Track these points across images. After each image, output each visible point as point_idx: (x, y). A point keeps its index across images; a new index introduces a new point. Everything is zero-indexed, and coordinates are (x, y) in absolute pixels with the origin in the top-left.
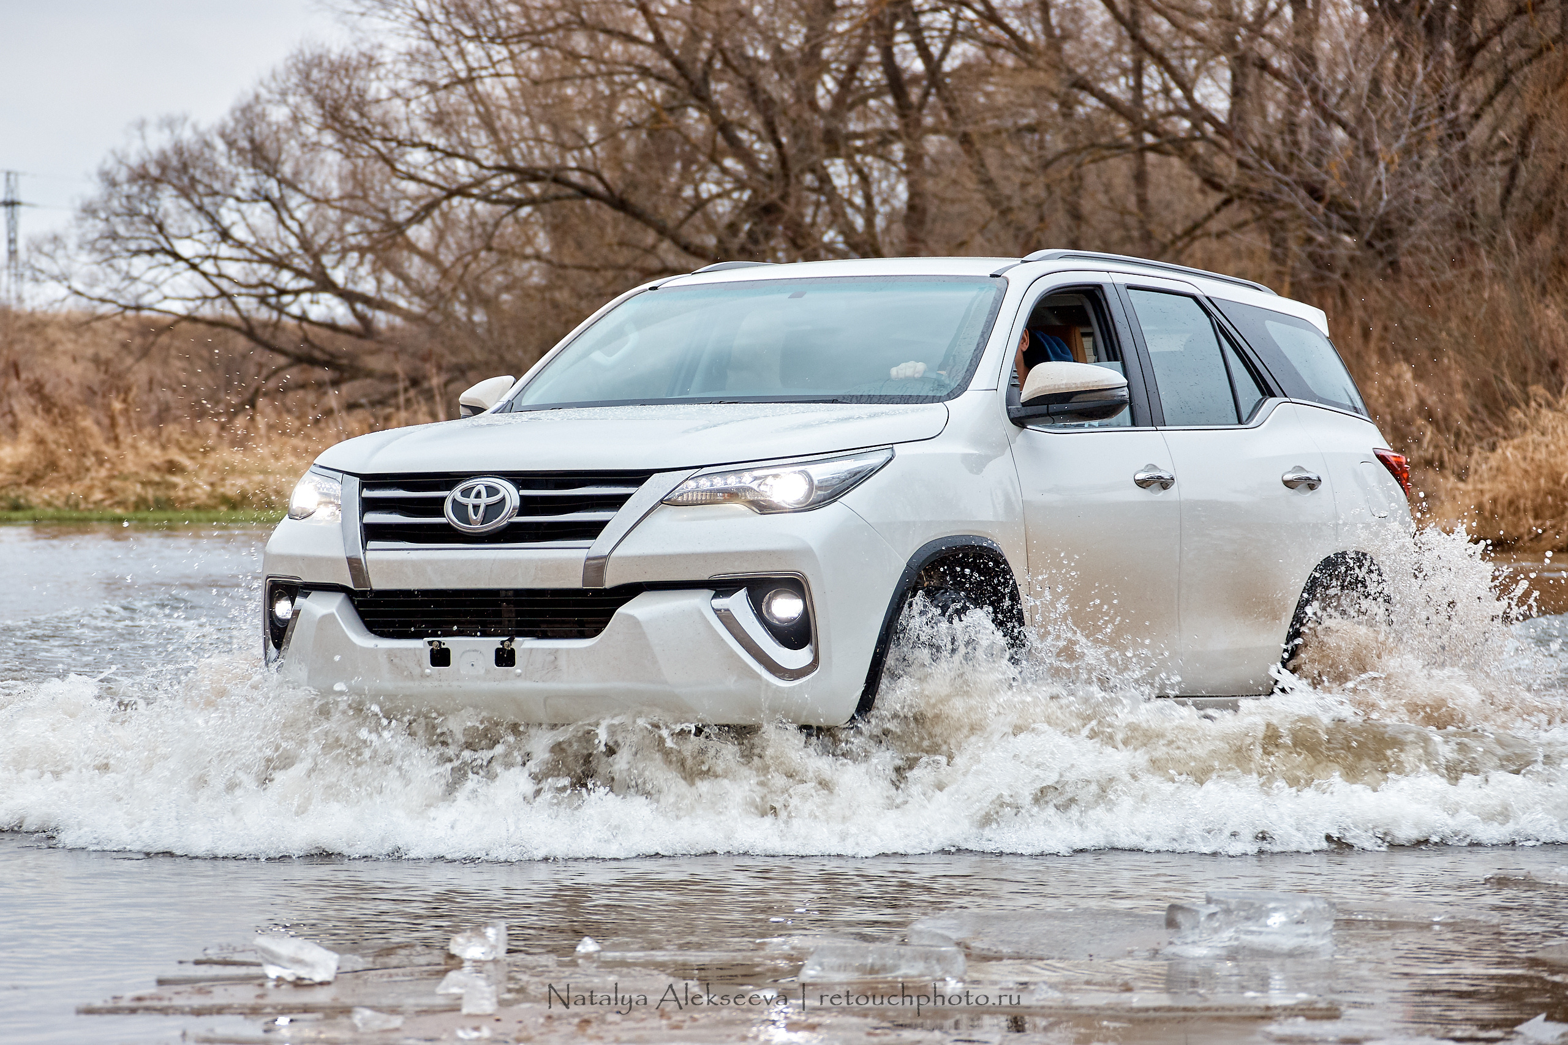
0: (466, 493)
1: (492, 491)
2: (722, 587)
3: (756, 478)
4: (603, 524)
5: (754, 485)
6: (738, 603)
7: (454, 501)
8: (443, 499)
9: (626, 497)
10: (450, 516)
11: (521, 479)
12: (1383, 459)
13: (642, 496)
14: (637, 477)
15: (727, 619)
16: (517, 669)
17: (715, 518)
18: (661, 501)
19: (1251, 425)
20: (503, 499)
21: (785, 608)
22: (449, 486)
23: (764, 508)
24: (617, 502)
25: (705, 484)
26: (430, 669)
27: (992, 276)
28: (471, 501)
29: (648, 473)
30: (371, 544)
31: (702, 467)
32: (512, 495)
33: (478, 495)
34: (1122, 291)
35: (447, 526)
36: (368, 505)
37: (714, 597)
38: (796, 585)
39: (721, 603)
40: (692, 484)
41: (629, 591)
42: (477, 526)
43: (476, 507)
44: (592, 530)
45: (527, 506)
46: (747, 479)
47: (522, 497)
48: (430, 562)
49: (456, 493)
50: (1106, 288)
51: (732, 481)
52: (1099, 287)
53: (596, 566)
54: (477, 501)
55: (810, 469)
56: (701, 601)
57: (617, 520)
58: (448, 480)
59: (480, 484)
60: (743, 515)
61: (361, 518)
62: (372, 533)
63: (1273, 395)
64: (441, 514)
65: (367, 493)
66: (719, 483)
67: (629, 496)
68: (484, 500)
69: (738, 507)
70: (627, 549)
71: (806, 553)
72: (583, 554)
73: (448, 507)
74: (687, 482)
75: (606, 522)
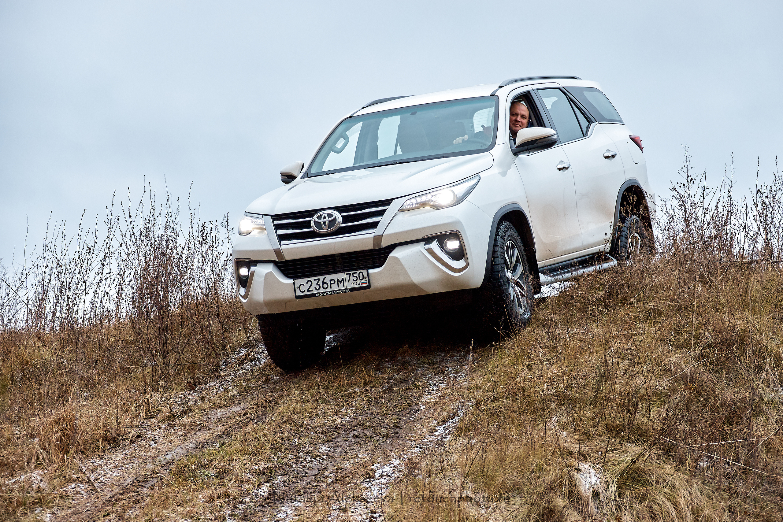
0: (319, 217)
1: (330, 215)
2: (428, 240)
3: (433, 196)
4: (376, 223)
5: (433, 199)
6: (434, 246)
7: (315, 221)
8: (310, 221)
9: (384, 211)
10: (314, 227)
11: (340, 209)
12: (632, 139)
13: (391, 210)
14: (388, 202)
15: (431, 252)
17: (421, 214)
18: (399, 210)
19: (588, 136)
20: (335, 218)
21: (453, 245)
22: (312, 216)
23: (437, 207)
24: (381, 213)
25: (413, 201)
27: (491, 95)
28: (322, 220)
29: (392, 200)
30: (282, 243)
31: (412, 194)
32: (339, 217)
33: (325, 218)
34: (536, 91)
35: (313, 232)
36: (277, 227)
37: (425, 245)
38: (456, 235)
39: (427, 246)
40: (408, 202)
41: (392, 248)
42: (326, 229)
43: (325, 223)
44: (374, 225)
45: (345, 219)
46: (429, 196)
49: (315, 218)
50: (531, 92)
51: (424, 198)
52: (529, 92)
53: (378, 239)
54: (325, 220)
55: (453, 189)
56: (420, 247)
57: (383, 220)
58: (311, 213)
59: (324, 213)
60: (430, 211)
61: (276, 232)
62: (282, 238)
63: (592, 122)
64: (310, 227)
65: (275, 222)
66: (419, 200)
67: (386, 210)
68: (328, 219)
69: (428, 208)
70: (388, 232)
71: (458, 222)
72: (372, 235)
73: (313, 224)
74: (407, 201)
75: (379, 222)
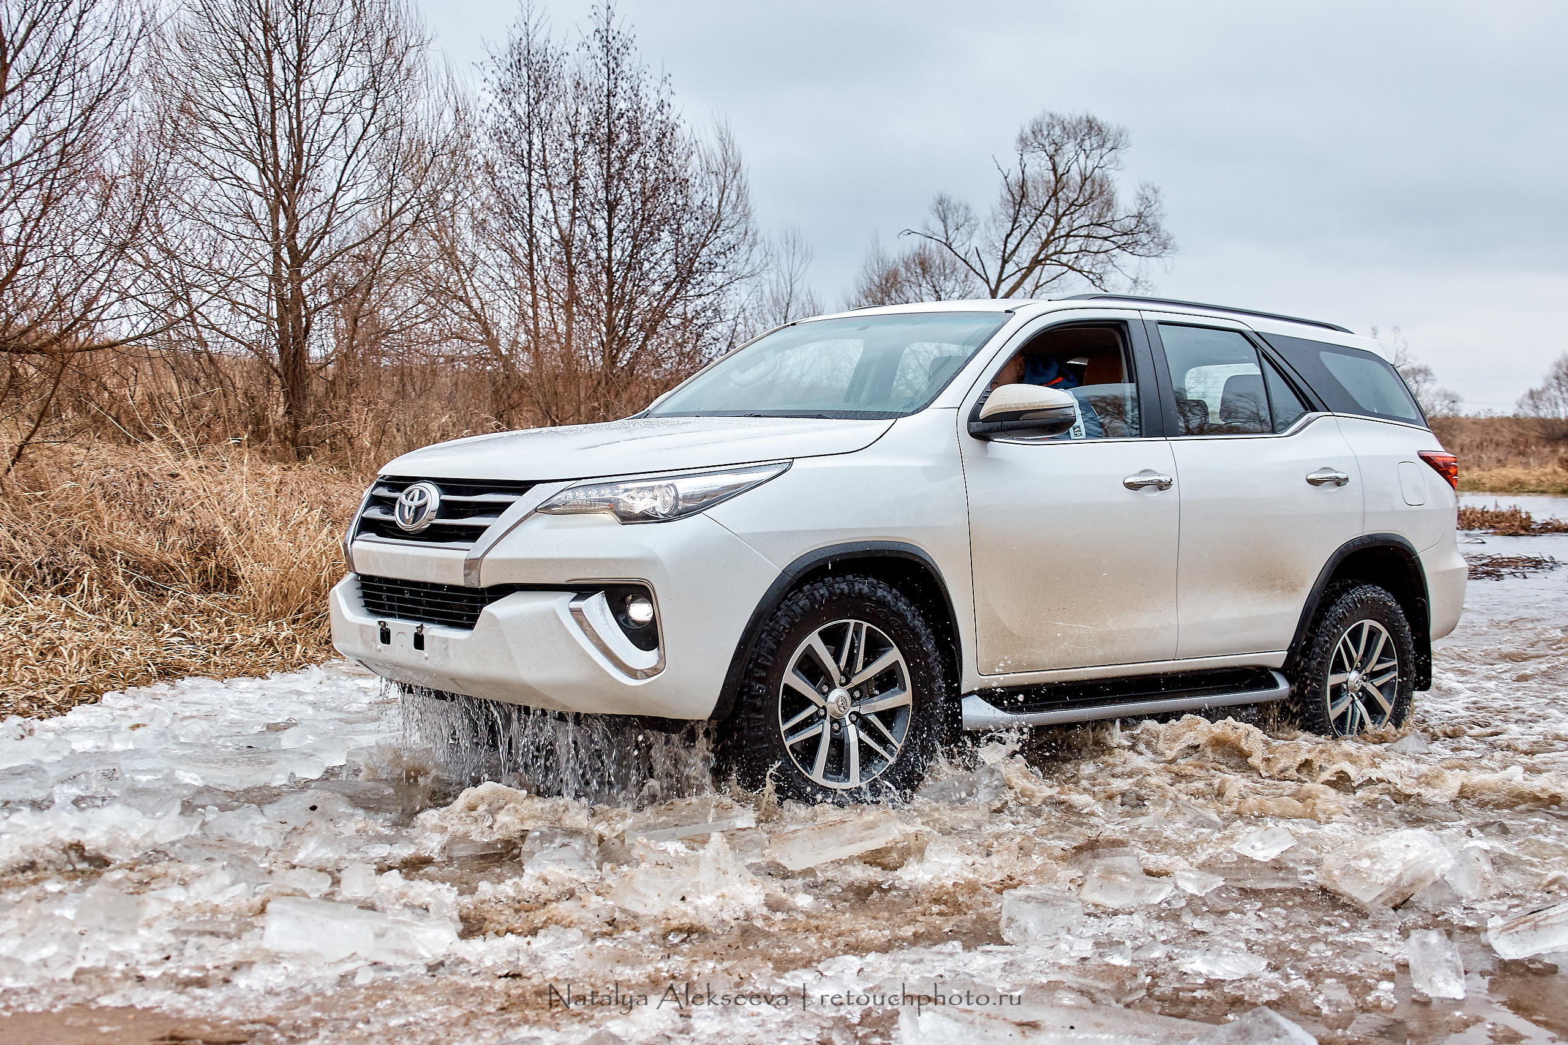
0: (408, 495)
1: (422, 494)
2: (583, 590)
3: (626, 490)
4: (482, 529)
5: (625, 497)
6: (594, 605)
7: (401, 502)
8: (398, 500)
10: (397, 515)
11: (446, 485)
12: (1427, 460)
13: (521, 504)
14: (520, 487)
15: (581, 619)
16: (425, 653)
17: (580, 527)
18: (536, 510)
19: (1286, 434)
20: (428, 502)
21: (640, 612)
22: (401, 488)
23: (624, 518)
24: (497, 509)
25: (581, 495)
26: (381, 645)
27: (1007, 312)
28: (409, 503)
29: (530, 484)
30: (360, 536)
31: (580, 479)
32: (435, 500)
33: (414, 498)
34: (1151, 326)
35: (394, 523)
37: (573, 599)
38: (642, 592)
39: (577, 605)
40: (570, 494)
41: (501, 591)
42: (409, 525)
43: (411, 509)
44: (473, 534)
45: (446, 509)
46: (619, 490)
47: (442, 501)
48: (381, 554)
49: (403, 495)
51: (606, 493)
52: (1124, 322)
53: (474, 567)
54: (412, 503)
55: (678, 483)
56: (562, 602)
57: (496, 525)
58: (403, 483)
59: (418, 488)
60: (607, 524)
61: (363, 513)
62: (363, 525)
63: (1315, 410)
66: (594, 494)
67: (508, 504)
68: (416, 503)
69: (605, 517)
70: (498, 554)
71: (652, 562)
72: (463, 555)
73: (398, 507)
74: (564, 493)
75: (485, 528)
